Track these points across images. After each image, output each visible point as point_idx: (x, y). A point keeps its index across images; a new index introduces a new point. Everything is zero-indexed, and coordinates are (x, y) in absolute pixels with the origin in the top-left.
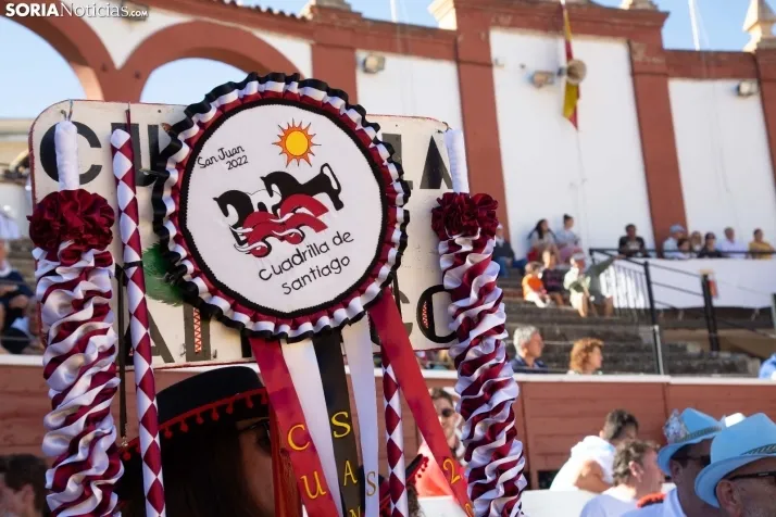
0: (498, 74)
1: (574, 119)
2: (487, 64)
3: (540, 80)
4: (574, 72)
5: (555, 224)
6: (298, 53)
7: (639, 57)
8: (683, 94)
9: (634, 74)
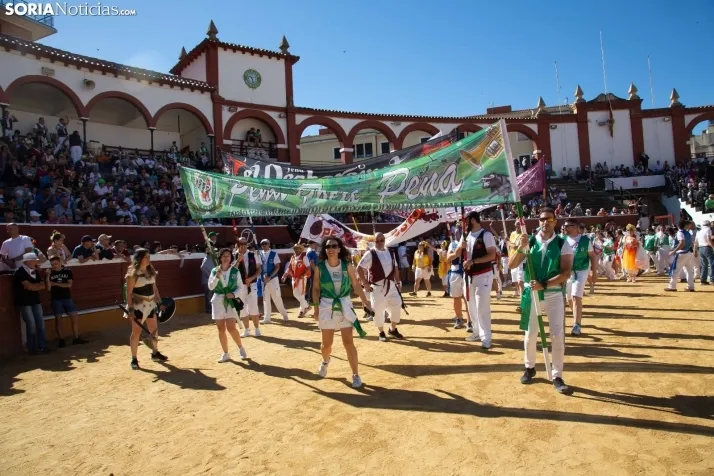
0: (589, 124)
1: (612, 135)
2: (586, 122)
3: (601, 124)
4: (611, 122)
5: (602, 164)
6: (534, 127)
7: (633, 114)
8: (646, 123)
9: (631, 118)
